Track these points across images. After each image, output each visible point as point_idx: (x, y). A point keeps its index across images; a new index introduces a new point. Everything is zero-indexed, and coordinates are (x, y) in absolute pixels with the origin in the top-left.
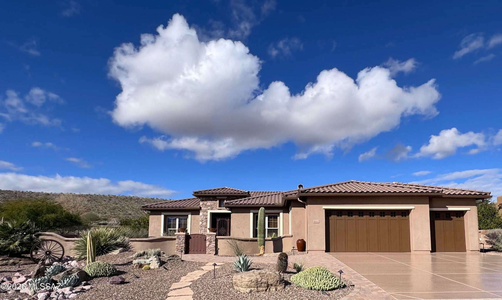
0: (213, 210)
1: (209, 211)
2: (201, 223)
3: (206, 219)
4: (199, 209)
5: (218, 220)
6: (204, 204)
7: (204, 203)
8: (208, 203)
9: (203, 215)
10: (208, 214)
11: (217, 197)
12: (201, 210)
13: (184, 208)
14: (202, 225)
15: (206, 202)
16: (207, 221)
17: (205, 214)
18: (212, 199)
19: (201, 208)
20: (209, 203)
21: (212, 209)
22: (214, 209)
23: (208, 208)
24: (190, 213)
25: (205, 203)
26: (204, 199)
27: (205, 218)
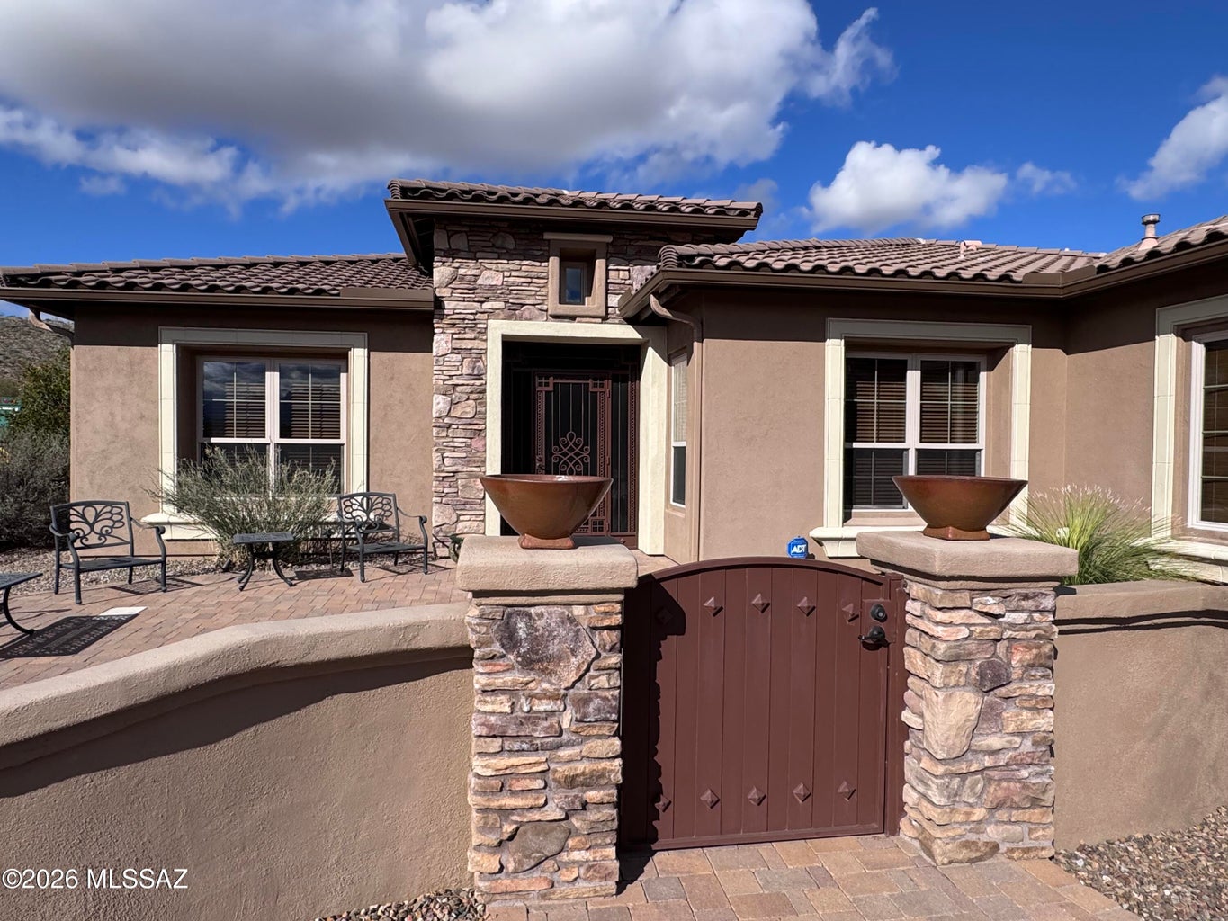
0: (521, 318)
1: (498, 329)
2: (439, 404)
3: (479, 377)
4: (430, 308)
5: (545, 389)
6: (463, 277)
7: (461, 271)
8: (486, 273)
9: (455, 351)
10: (490, 345)
11: (547, 236)
12: (442, 317)
13: (321, 302)
14: (447, 420)
15: (472, 264)
16: (484, 391)
17: (468, 345)
18: (510, 243)
19: (438, 303)
20: (493, 273)
21: (513, 311)
22: (526, 314)
23: (486, 306)
24: (363, 337)
25: (468, 268)
26: (460, 242)
27: (466, 371)
